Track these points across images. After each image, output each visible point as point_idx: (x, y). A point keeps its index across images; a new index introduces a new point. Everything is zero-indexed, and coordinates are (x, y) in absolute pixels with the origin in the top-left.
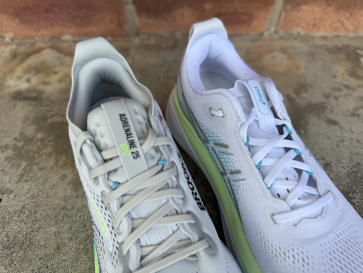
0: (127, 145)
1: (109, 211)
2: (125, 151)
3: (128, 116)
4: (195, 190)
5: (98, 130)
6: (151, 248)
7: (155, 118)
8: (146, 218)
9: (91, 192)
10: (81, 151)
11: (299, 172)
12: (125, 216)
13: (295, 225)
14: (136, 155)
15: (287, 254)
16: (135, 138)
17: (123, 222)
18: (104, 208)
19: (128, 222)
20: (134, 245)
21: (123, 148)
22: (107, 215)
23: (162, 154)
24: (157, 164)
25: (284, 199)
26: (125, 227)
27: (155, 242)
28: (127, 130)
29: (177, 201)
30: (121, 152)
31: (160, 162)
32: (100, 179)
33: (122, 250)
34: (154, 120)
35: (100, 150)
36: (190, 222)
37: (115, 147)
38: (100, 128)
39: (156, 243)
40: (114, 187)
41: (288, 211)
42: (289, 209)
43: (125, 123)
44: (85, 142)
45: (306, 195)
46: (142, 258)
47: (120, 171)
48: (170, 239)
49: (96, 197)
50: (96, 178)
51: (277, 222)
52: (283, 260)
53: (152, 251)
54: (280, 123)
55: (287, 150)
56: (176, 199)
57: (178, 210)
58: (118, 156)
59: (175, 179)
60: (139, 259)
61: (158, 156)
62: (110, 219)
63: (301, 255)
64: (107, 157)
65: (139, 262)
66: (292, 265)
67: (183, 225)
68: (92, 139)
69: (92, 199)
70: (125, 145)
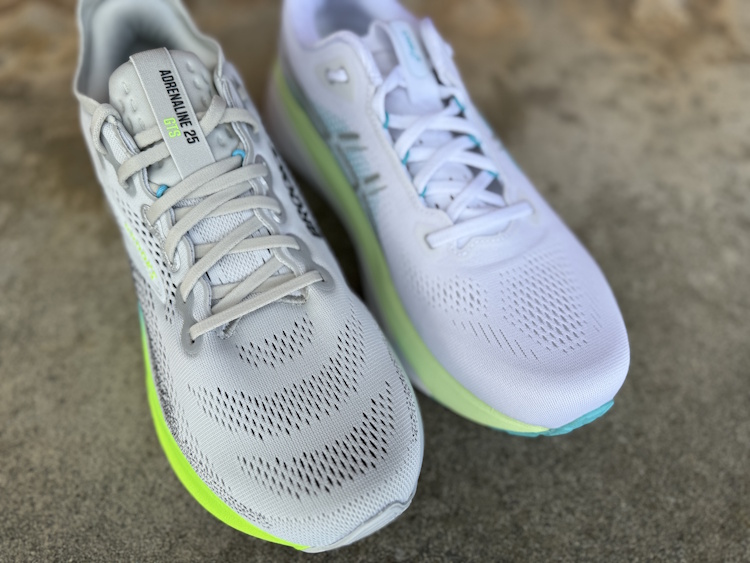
0: (175, 121)
1: (157, 236)
2: (172, 130)
3: (175, 74)
4: (305, 209)
5: (128, 101)
6: (228, 287)
7: (223, 80)
8: (216, 242)
9: (124, 210)
10: (101, 138)
11: (475, 171)
12: (182, 238)
13: (460, 248)
14: (192, 138)
15: (449, 292)
16: (189, 108)
17: (179, 249)
18: (148, 234)
19: (187, 248)
20: (200, 284)
21: (169, 126)
22: (154, 244)
23: (239, 140)
24: (232, 155)
25: (445, 210)
26: (184, 255)
27: (234, 278)
28: (175, 98)
29: (268, 216)
30: (166, 132)
31: (236, 153)
32: (137, 181)
33: (181, 296)
34: (222, 83)
35: (132, 135)
36: (291, 246)
37: (156, 124)
38: (130, 97)
39: (236, 280)
40: (160, 192)
41: (449, 227)
42: (450, 222)
43: (170, 84)
44: (106, 121)
45: (482, 204)
46: (214, 303)
47: (168, 165)
48: (259, 272)
49: (134, 218)
50: (129, 181)
51: (434, 245)
52: (442, 303)
53: (230, 291)
54: (446, 92)
55: (456, 134)
56: (266, 212)
57: (271, 229)
58: (162, 140)
59: (264, 183)
60: (209, 303)
61: (233, 144)
62: (159, 252)
63: (469, 290)
64: (143, 143)
65: (208, 308)
66: (456, 307)
67: (279, 249)
68: (118, 116)
69: (128, 223)
70: (171, 121)
